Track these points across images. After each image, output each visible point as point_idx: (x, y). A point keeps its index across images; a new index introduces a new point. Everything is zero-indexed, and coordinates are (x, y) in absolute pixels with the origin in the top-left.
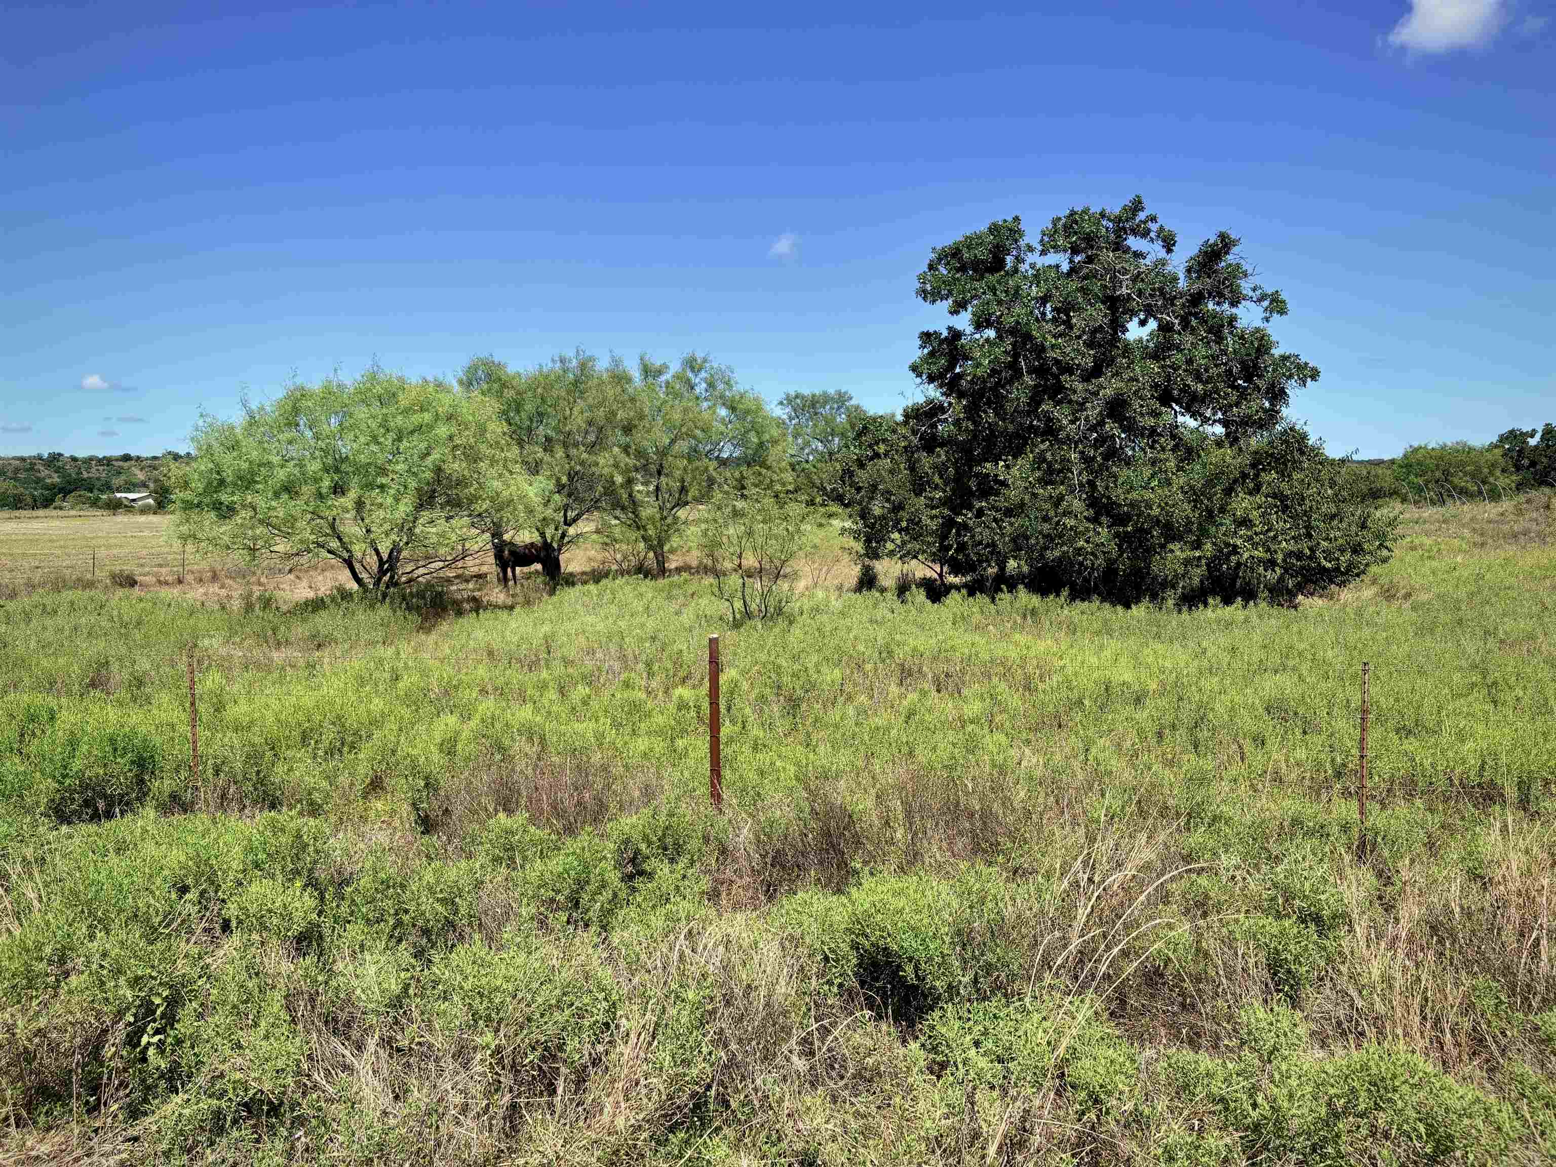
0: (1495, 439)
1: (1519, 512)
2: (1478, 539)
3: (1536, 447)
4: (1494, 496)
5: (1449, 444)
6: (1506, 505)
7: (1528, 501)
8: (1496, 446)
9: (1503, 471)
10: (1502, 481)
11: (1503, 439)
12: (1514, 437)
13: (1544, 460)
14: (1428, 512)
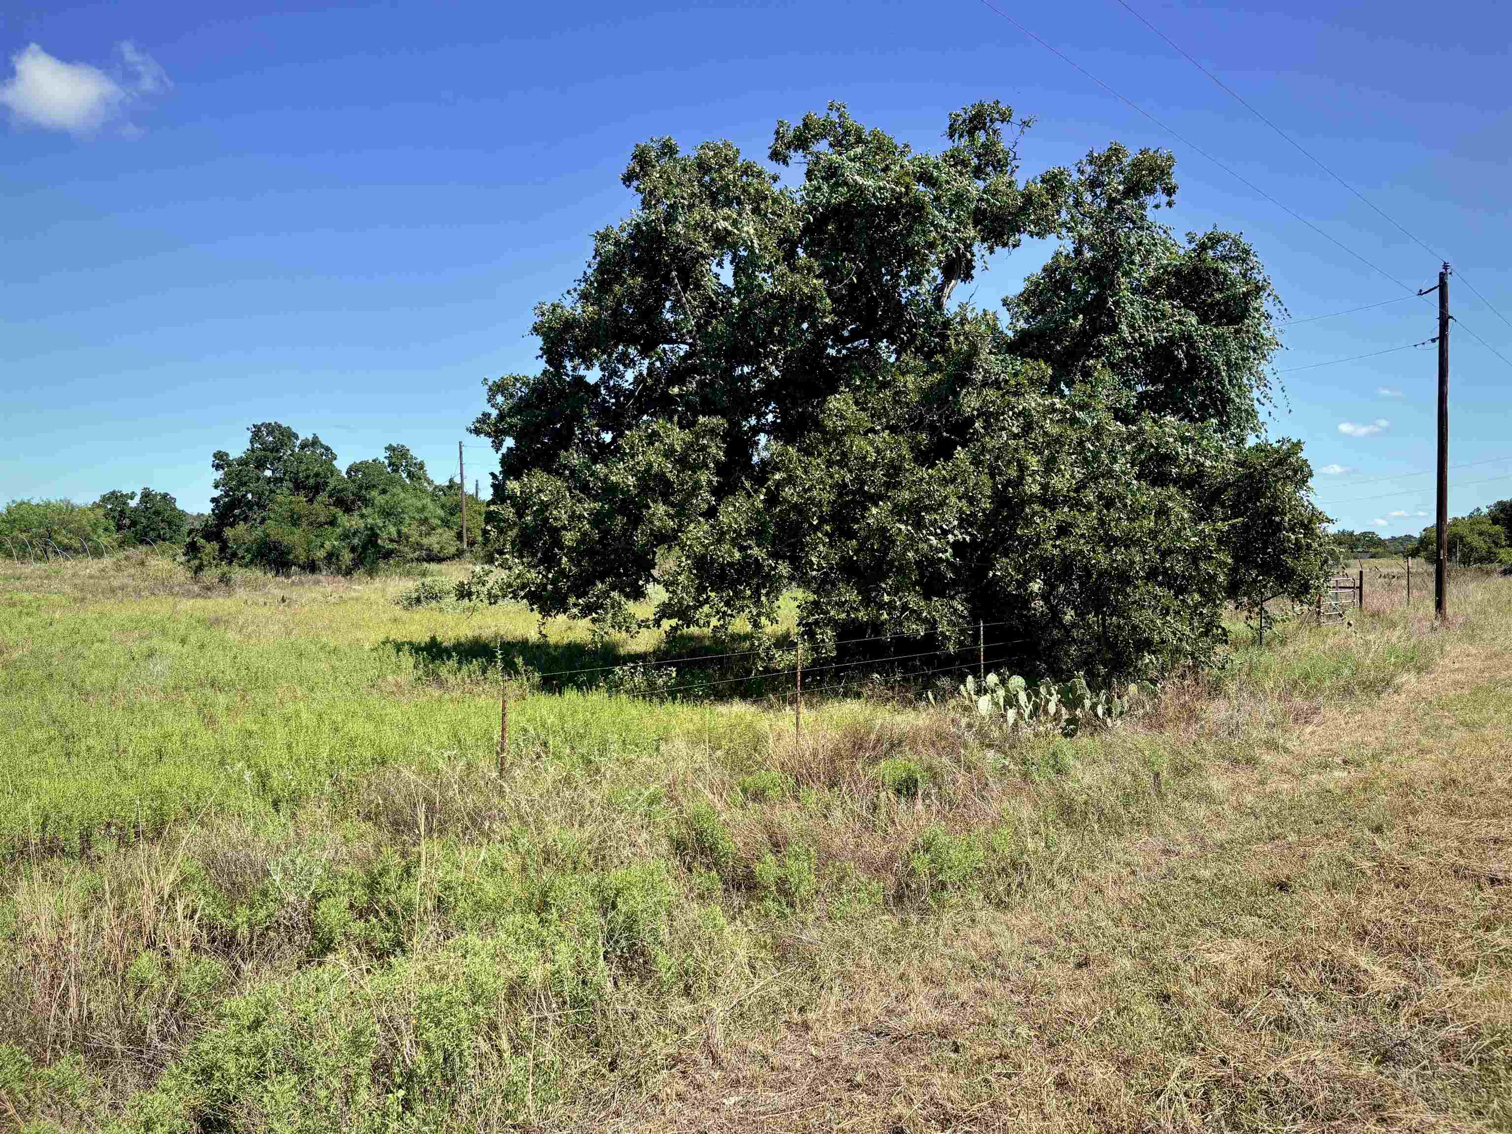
0: (97, 499)
1: (118, 568)
2: (78, 594)
3: (136, 509)
4: (97, 553)
5: (53, 501)
6: (107, 561)
7: (127, 558)
8: (99, 506)
9: (106, 530)
10: (104, 540)
11: (105, 499)
12: (115, 498)
13: (143, 520)
14: (32, 568)
